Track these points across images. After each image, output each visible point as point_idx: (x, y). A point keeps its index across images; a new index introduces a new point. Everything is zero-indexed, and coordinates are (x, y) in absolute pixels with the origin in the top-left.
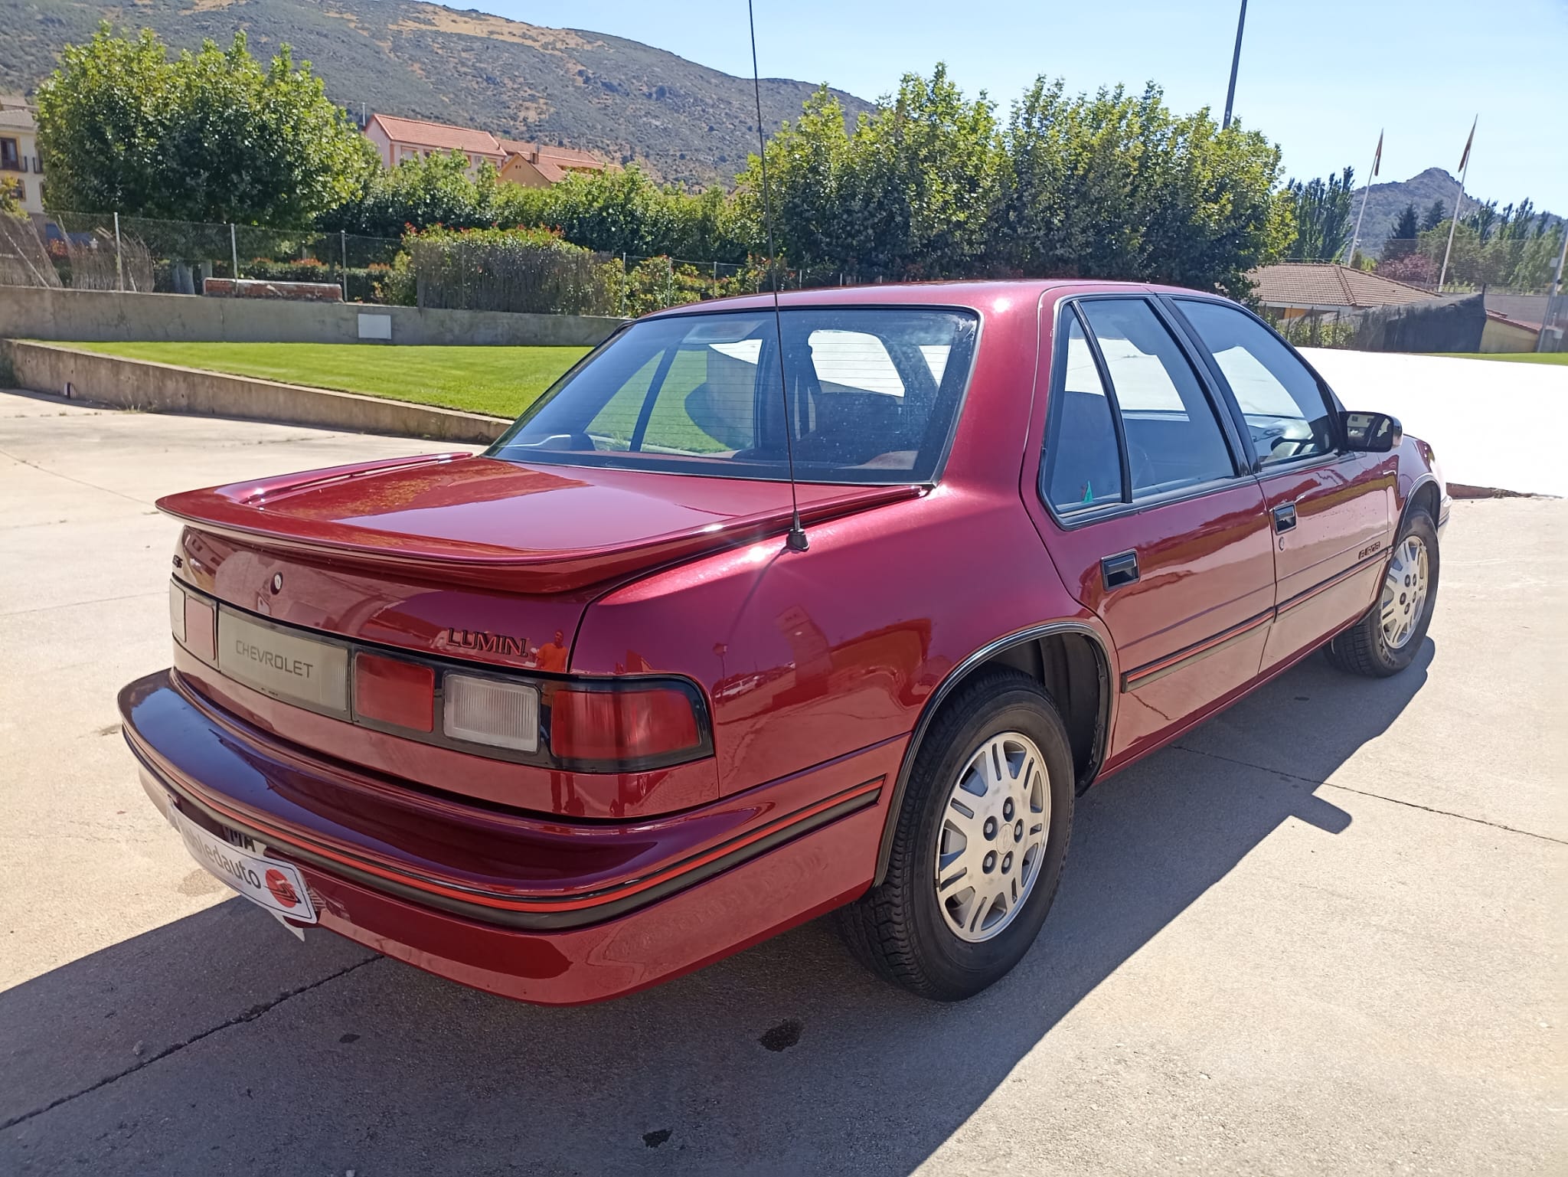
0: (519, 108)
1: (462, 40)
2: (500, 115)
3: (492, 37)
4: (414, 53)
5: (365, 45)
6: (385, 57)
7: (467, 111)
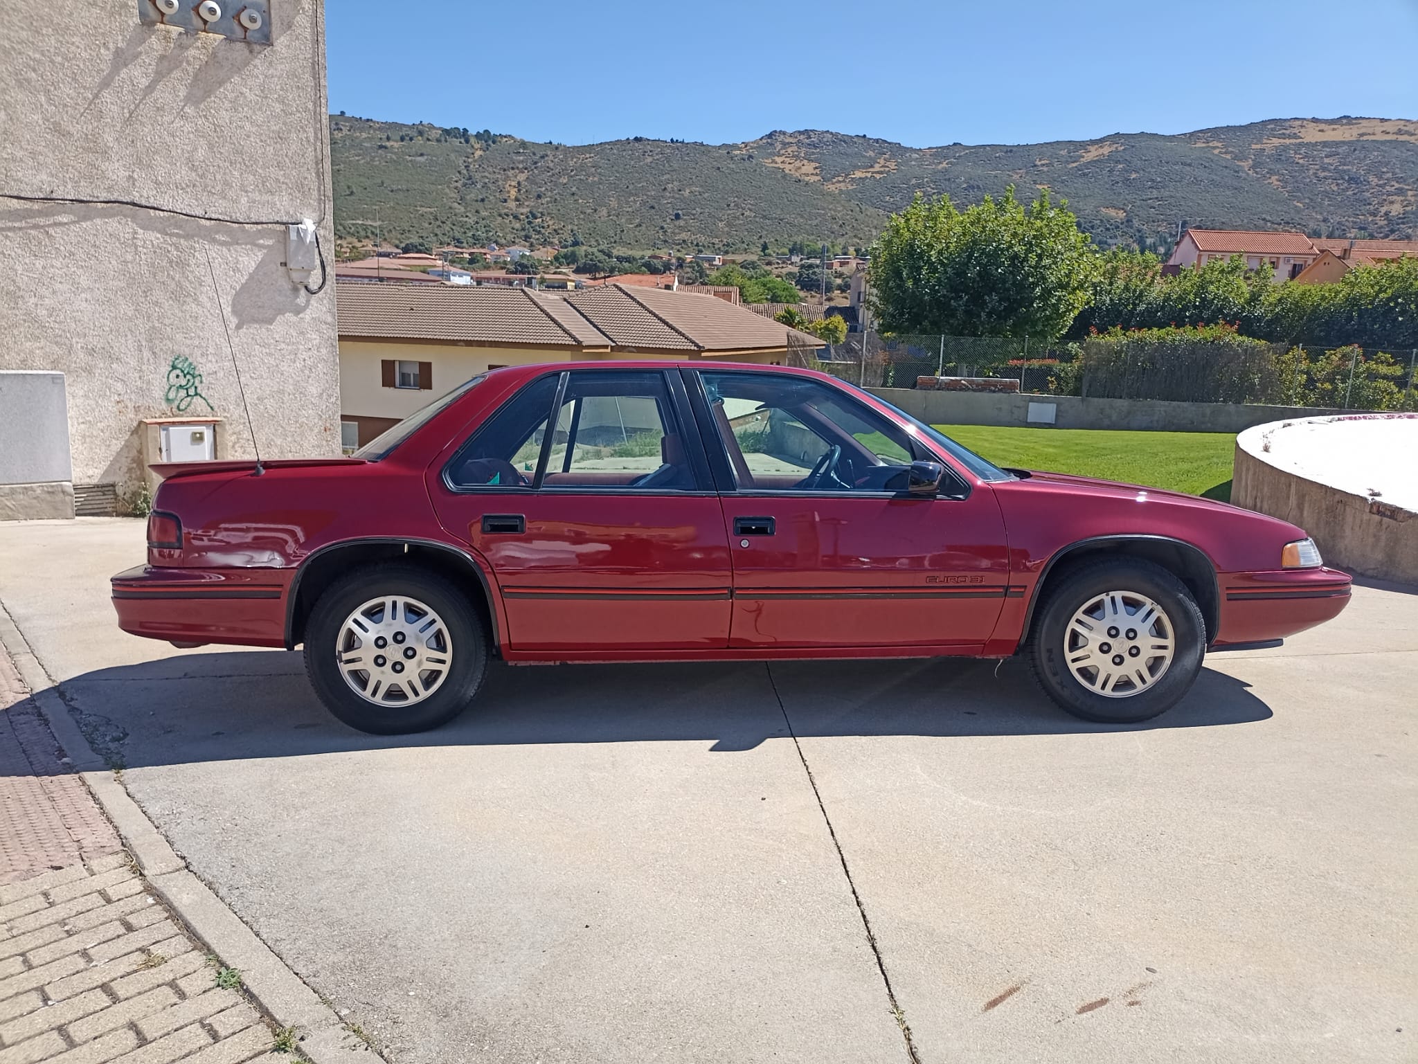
0: (1381, 204)
1: (1327, 147)
2: (1358, 212)
3: (1361, 139)
4: (1273, 167)
5: (1226, 167)
6: (1244, 175)
7: (1321, 214)
